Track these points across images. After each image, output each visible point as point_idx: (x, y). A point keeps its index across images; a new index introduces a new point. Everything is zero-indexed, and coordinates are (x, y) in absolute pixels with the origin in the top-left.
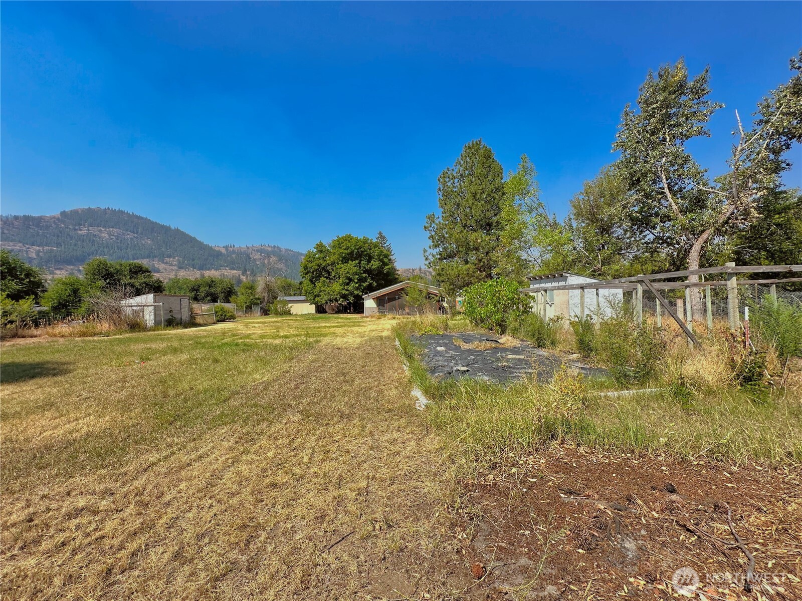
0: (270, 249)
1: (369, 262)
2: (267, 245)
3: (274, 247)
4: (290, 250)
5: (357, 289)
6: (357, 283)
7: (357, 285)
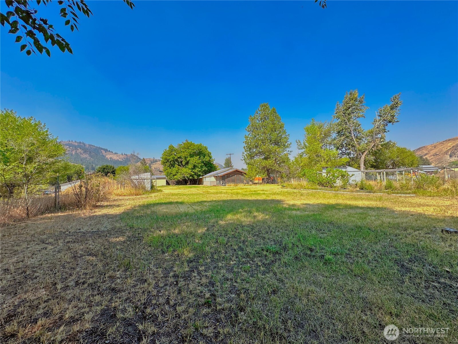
0: (77, 144)
1: (204, 157)
2: (74, 141)
3: (80, 143)
4: (93, 146)
5: (200, 171)
6: (199, 168)
7: (200, 169)
